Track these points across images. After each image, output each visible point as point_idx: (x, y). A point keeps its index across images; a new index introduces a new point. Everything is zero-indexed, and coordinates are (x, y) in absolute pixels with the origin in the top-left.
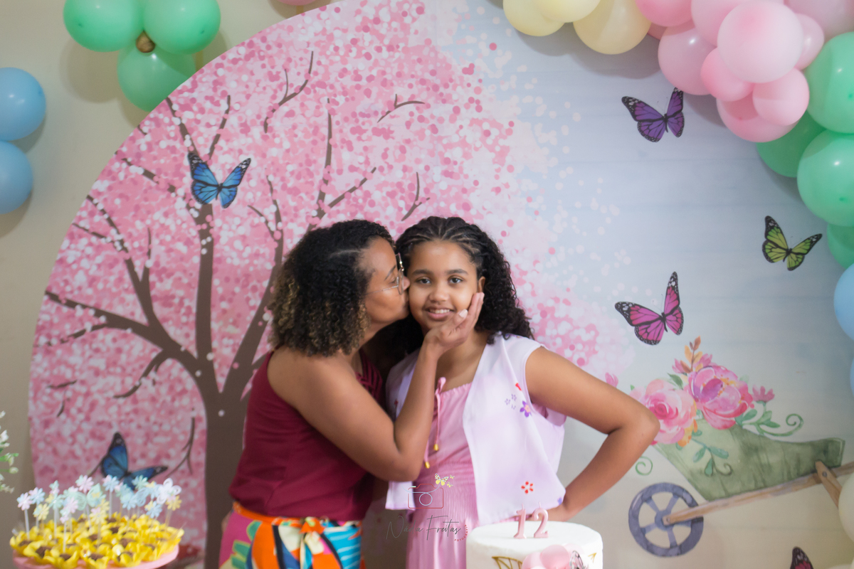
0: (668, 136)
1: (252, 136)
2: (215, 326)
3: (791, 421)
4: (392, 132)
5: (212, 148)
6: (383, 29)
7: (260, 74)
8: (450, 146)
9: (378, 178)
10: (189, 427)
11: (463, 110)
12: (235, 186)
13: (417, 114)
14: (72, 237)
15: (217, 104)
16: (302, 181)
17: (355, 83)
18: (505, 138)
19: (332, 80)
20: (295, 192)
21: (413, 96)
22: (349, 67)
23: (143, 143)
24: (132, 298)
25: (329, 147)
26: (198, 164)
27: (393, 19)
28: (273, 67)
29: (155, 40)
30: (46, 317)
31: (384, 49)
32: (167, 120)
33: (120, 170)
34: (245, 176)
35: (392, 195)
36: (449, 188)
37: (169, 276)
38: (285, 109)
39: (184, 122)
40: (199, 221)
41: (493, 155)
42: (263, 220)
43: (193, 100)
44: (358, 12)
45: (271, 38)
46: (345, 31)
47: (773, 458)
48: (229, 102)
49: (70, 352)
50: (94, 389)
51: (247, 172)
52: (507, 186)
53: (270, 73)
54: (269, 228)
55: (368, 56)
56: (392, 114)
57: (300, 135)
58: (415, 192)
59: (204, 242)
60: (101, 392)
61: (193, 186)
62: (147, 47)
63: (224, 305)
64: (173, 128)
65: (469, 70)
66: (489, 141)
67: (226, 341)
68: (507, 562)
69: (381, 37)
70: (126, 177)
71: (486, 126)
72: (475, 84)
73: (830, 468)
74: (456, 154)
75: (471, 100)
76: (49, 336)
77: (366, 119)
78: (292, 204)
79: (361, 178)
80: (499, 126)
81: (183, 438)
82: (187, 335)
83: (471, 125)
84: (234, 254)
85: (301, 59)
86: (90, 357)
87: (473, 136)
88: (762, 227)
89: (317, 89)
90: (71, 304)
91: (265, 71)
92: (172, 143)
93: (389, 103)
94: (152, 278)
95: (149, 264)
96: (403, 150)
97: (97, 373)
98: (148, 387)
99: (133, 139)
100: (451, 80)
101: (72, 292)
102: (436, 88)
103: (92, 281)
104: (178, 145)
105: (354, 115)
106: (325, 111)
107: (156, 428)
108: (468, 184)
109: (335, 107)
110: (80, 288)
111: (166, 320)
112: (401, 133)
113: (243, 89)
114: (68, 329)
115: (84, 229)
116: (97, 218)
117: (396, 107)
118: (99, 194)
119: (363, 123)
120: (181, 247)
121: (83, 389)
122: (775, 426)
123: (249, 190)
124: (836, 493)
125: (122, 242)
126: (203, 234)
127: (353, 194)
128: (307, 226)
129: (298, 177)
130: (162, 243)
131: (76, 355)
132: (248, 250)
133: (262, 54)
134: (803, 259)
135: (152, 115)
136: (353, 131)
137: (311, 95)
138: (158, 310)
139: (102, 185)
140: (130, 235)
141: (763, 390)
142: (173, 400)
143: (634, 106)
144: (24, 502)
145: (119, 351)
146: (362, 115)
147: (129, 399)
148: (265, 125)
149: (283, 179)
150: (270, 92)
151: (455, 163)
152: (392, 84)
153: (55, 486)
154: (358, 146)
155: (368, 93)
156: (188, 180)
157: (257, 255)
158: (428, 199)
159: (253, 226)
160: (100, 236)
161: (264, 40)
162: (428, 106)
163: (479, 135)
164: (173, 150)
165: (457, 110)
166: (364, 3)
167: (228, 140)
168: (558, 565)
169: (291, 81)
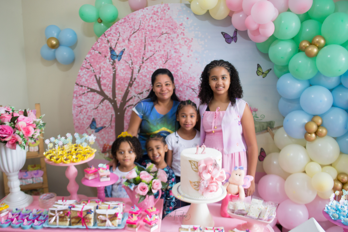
0: (233, 42)
1: (125, 43)
2: (117, 91)
3: (262, 117)
4: (161, 41)
5: (115, 46)
6: (159, 14)
7: (127, 26)
8: (176, 45)
9: (157, 53)
10: (111, 117)
11: (180, 35)
12: (121, 56)
13: (168, 36)
14: (81, 69)
15: (117, 34)
16: (138, 54)
17: (152, 28)
18: (190, 42)
19: (146, 28)
20: (136, 57)
21: (167, 32)
22: (150, 24)
23: (98, 45)
24: (96, 84)
25: (145, 45)
26: (112, 50)
27: (162, 11)
28: (131, 24)
29: (102, 19)
30: (76, 89)
31: (159, 19)
32: (104, 39)
33: (93, 52)
34: (124, 53)
35: (161, 58)
36: (176, 56)
37: (105, 79)
38: (134, 35)
39: (108, 39)
40: (113, 65)
41: (187, 47)
42: (128, 64)
43: (111, 34)
44: (153, 10)
45: (130, 17)
46: (149, 15)
49: (82, 98)
50: (88, 107)
51: (124, 52)
53: (130, 26)
54: (130, 66)
55: (155, 21)
56: (161, 36)
57: (138, 42)
58: (167, 57)
59: (114, 70)
60: (90, 108)
61: (111, 56)
62: (100, 21)
63: (119, 86)
64: (105, 41)
65: (181, 25)
66: (186, 43)
67: (119, 95)
68: (193, 162)
69: (158, 16)
70: (94, 54)
71: (186, 39)
72: (183, 28)
73: (271, 128)
74: (178, 47)
75: (182, 33)
76: (77, 94)
77: (154, 38)
78: (136, 60)
79: (153, 53)
80: (189, 40)
81: (109, 119)
82: (110, 94)
83: (182, 39)
84: (121, 73)
85: (138, 22)
86: (87, 99)
87: (182, 42)
89: (142, 30)
90: (82, 86)
91: (129, 25)
92: (105, 45)
93: (160, 33)
94: (101, 79)
95: (100, 76)
96: (164, 46)
97: (88, 103)
98: (101, 107)
99: (96, 44)
100: (177, 27)
101: (82, 83)
102: (173, 29)
103: (87, 80)
104: (107, 45)
105: (151, 37)
106: (144, 36)
107: (103, 117)
108: (181, 55)
109: (146, 35)
110: (84, 82)
111: (105, 90)
112: (163, 41)
113: (123, 30)
114: (81, 92)
115: (84, 67)
116: (87, 64)
117: (162, 34)
118: (88, 58)
119: (154, 39)
120: (108, 71)
121: (85, 107)
122: (257, 117)
123: (125, 57)
124: (273, 136)
125: (93, 70)
126: (114, 68)
127: (151, 58)
128: (139, 66)
129: (137, 53)
130: (103, 70)
131: (83, 99)
132: (125, 72)
133: (128, 21)
134: (266, 75)
135: (100, 38)
136: (151, 41)
137: (140, 32)
138: (103, 87)
139: (88, 56)
140: (95, 69)
141: (255, 108)
142: (107, 110)
143: (224, 34)
144: (47, 141)
145: (93, 98)
146: (154, 37)
147: (96, 110)
148: (129, 40)
149: (133, 54)
150: (130, 31)
151: (177, 49)
152: (161, 29)
153: (59, 136)
154: (152, 45)
155: (155, 31)
156: (109, 54)
157: (127, 73)
158: (170, 59)
159: (126, 66)
160: (88, 69)
161: (128, 17)
162: (171, 34)
163: (184, 42)
164: (106, 46)
165: (178, 35)
166: (154, 7)
167: (119, 44)
168: (209, 163)
169: (135, 28)
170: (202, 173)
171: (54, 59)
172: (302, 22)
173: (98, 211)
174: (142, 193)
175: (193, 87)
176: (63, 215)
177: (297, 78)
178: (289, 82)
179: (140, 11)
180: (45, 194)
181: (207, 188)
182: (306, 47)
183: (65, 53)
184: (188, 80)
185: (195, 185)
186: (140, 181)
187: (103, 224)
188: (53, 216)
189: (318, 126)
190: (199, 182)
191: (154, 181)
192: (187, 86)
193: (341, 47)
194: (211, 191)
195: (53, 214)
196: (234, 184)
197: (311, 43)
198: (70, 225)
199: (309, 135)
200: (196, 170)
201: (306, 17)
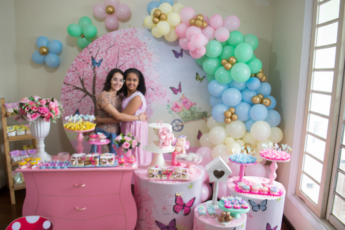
0: (180, 57)
1: (103, 54)
2: (96, 89)
3: (199, 108)
4: (130, 54)
5: (96, 56)
6: (129, 35)
7: (105, 42)
8: (141, 57)
9: (127, 63)
10: (91, 108)
11: (143, 51)
12: (100, 63)
13: (135, 51)
14: (69, 72)
15: (97, 48)
16: (113, 63)
17: (123, 45)
18: (151, 56)
19: (119, 44)
20: (111, 65)
21: (134, 48)
22: (122, 42)
24: (80, 84)
25: (118, 57)
26: (93, 59)
27: (131, 33)
28: (108, 41)
29: (84, 35)
30: (63, 87)
31: (129, 39)
32: (87, 50)
33: (78, 60)
34: (102, 61)
35: (130, 66)
36: (140, 65)
37: (87, 80)
38: (110, 49)
39: (91, 51)
40: (93, 69)
41: (148, 59)
42: (105, 70)
43: (92, 47)
44: (124, 32)
45: (108, 36)
47: (196, 115)
48: (99, 47)
49: (68, 94)
50: (73, 101)
51: (103, 61)
52: (151, 65)
55: (126, 40)
56: (130, 51)
57: (113, 54)
58: (134, 65)
59: (94, 73)
60: (74, 101)
62: (83, 37)
63: (98, 85)
64: (88, 52)
65: (145, 43)
66: (148, 57)
67: (98, 92)
68: (156, 129)
69: (128, 36)
71: (147, 54)
72: (146, 46)
73: (205, 117)
74: (142, 59)
75: (145, 49)
76: (64, 91)
78: (111, 67)
79: (124, 62)
80: (150, 54)
81: (90, 110)
82: (91, 91)
83: (144, 53)
84: (100, 76)
85: (113, 40)
86: (72, 95)
87: (145, 56)
88: (196, 74)
89: (116, 46)
90: (68, 85)
91: (106, 42)
93: (129, 49)
94: (84, 80)
95: (84, 77)
96: (132, 58)
97: (73, 98)
98: (83, 101)
99: (80, 54)
100: (141, 45)
101: (68, 82)
102: (138, 46)
103: (73, 80)
105: (123, 51)
106: (117, 50)
107: (85, 108)
108: (144, 64)
109: (119, 49)
110: (70, 82)
111: (87, 88)
112: (132, 54)
113: (102, 45)
114: (68, 89)
115: (71, 71)
116: (74, 69)
117: (131, 49)
118: (74, 64)
119: (125, 52)
120: (90, 74)
121: (71, 101)
122: (196, 109)
123: (103, 64)
124: (206, 121)
125: (78, 73)
126: (94, 72)
127: (122, 66)
129: (112, 62)
130: (86, 74)
131: (69, 94)
132: (102, 76)
133: (106, 39)
134: (202, 80)
135: (84, 49)
136: (123, 54)
137: (115, 47)
138: (85, 86)
139: (74, 62)
140: (80, 72)
141: (195, 103)
142: (88, 103)
143: (174, 52)
144: (66, 118)
145: (78, 94)
147: (80, 103)
148: (106, 52)
149: (109, 62)
150: (107, 46)
152: (130, 45)
153: (71, 116)
154: (124, 57)
155: (126, 47)
156: (91, 62)
157: (104, 76)
159: (104, 71)
160: (74, 72)
161: (106, 36)
162: (137, 50)
163: (146, 55)
164: (88, 56)
165: (142, 51)
166: (125, 30)
167: (99, 55)
168: (165, 130)
169: (111, 44)
170: (160, 135)
171: (44, 63)
172: (223, 47)
173: (101, 157)
174: (126, 147)
175: (152, 88)
176: (80, 160)
177: (220, 83)
178: (215, 85)
179: (115, 32)
180: (61, 153)
181: (163, 144)
182: (225, 64)
183: (53, 59)
184: (149, 82)
185: (157, 143)
186: (125, 141)
187: (104, 164)
188: (74, 161)
189: (232, 114)
190: (159, 141)
191: (133, 141)
192: (148, 87)
193: (246, 65)
194: (166, 146)
195: (74, 159)
196: (179, 146)
197: (228, 61)
198: (85, 165)
199: (227, 119)
200: (157, 134)
201: (226, 44)
